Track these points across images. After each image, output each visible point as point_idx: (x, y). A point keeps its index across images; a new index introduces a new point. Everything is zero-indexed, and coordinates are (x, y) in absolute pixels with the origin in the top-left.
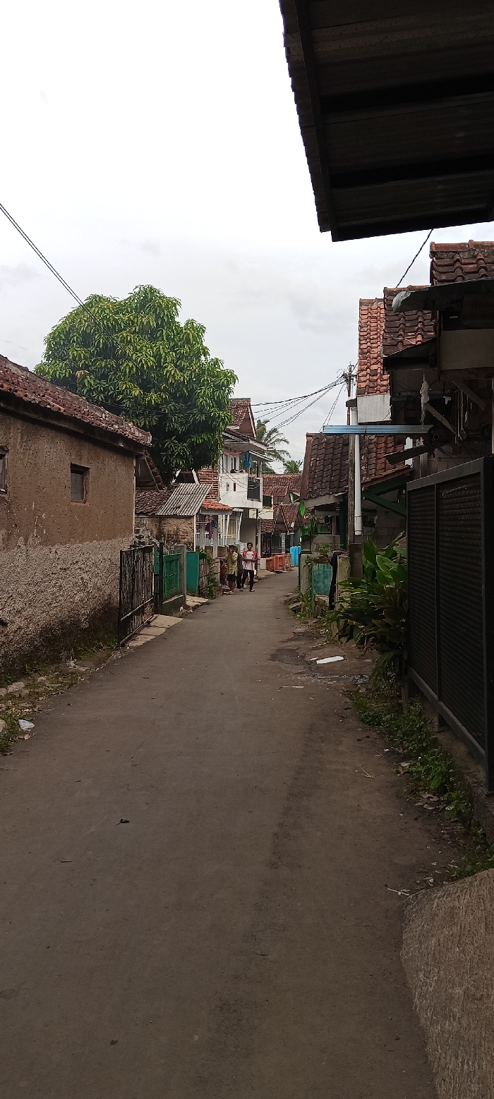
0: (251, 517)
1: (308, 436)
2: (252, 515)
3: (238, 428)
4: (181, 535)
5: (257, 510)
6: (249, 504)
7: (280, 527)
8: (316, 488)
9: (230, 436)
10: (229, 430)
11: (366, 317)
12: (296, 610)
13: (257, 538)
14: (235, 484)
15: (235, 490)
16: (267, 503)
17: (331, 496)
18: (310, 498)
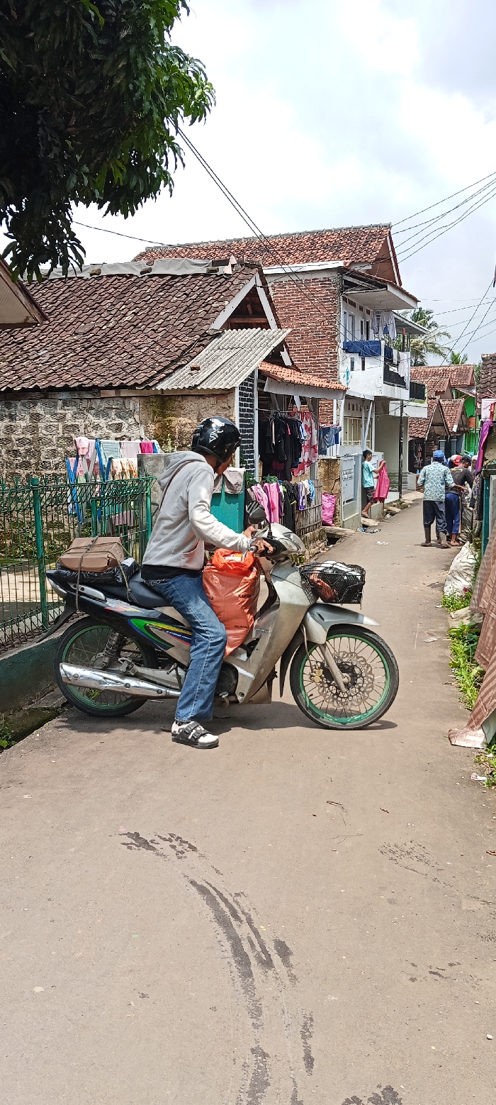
0: (392, 414)
2: (394, 409)
3: (370, 267)
5: (402, 401)
6: (388, 390)
7: (437, 430)
9: (356, 281)
10: (354, 271)
13: (401, 445)
14: (364, 359)
15: (363, 369)
16: (417, 392)
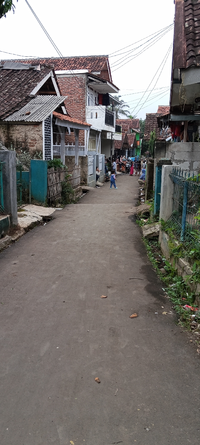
2: (109, 136)
3: (99, 73)
4: (30, 143)
5: (112, 132)
6: (107, 128)
7: (125, 146)
9: (94, 79)
10: (93, 75)
14: (96, 113)
15: (96, 117)
16: (118, 129)
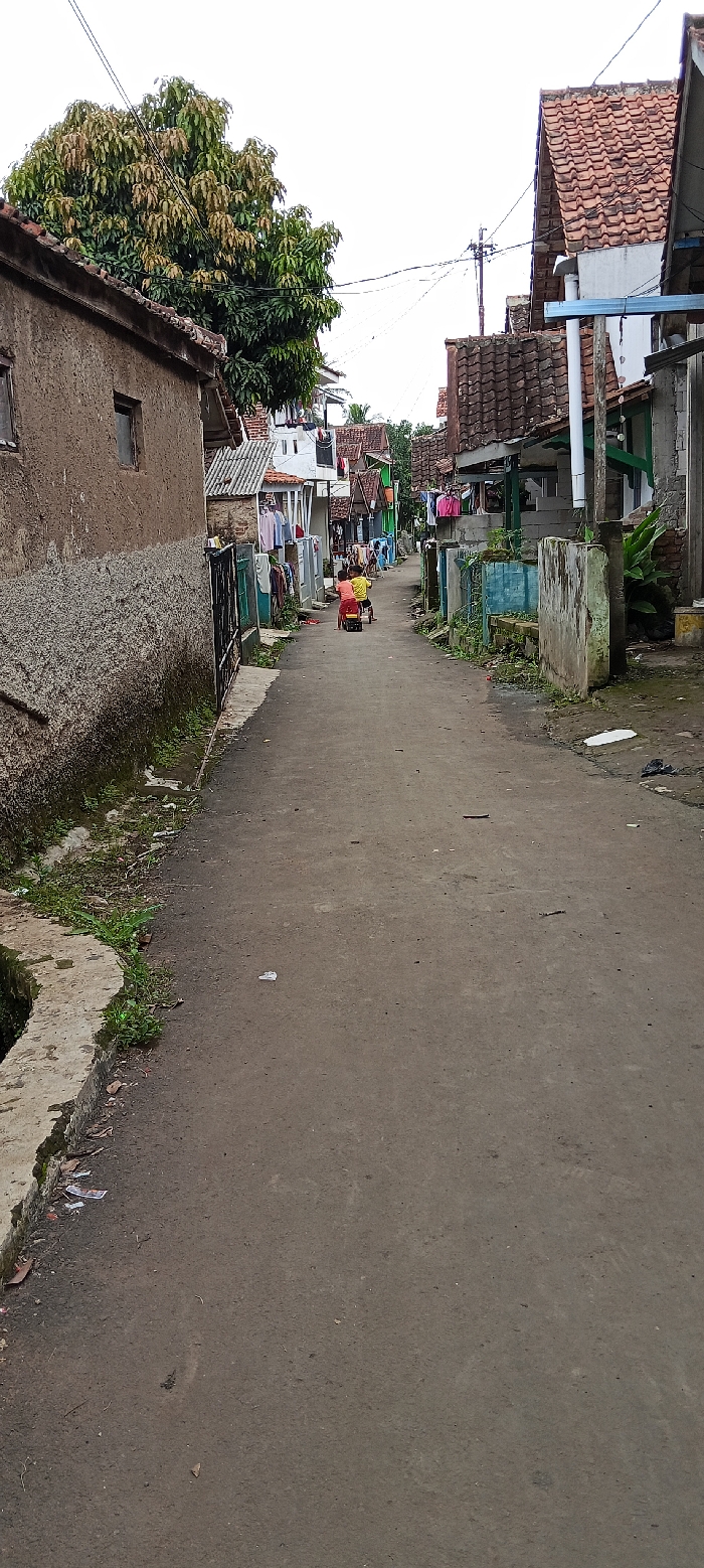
0: (319, 494)
1: (448, 343)
2: (321, 491)
4: (237, 529)
5: (328, 482)
6: (318, 472)
7: (358, 509)
8: (472, 432)
11: (555, 119)
12: (443, 641)
14: (295, 444)
15: (296, 451)
17: (501, 445)
18: (466, 450)
